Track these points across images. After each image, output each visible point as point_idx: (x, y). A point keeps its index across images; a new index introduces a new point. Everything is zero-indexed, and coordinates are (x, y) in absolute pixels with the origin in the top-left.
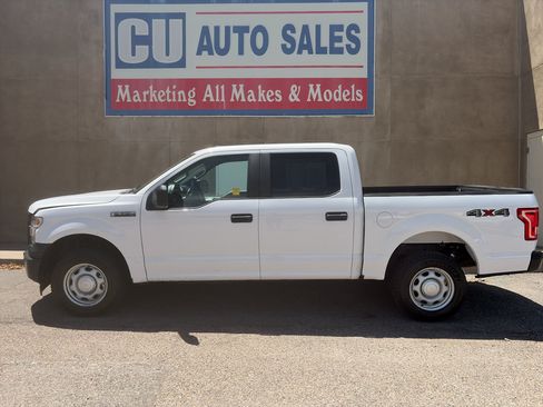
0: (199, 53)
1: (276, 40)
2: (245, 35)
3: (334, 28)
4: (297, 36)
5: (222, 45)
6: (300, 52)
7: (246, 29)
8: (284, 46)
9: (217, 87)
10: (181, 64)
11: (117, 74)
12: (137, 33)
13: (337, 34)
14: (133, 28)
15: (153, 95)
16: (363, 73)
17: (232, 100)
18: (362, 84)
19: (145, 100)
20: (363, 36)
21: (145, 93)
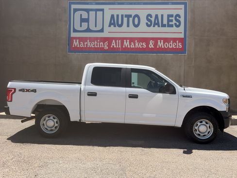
0: (110, 26)
1: (144, 21)
2: (130, 18)
3: (169, 16)
4: (153, 19)
5: (120, 23)
6: (154, 26)
7: (130, 16)
8: (147, 24)
9: (117, 41)
10: (102, 31)
11: (73, 35)
12: (83, 17)
13: (170, 18)
14: (81, 15)
15: (89, 44)
16: (182, 36)
17: (124, 47)
18: (182, 40)
19: (85, 46)
20: (182, 20)
21: (85, 43)
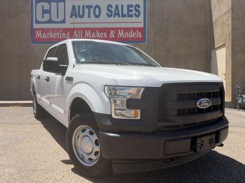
0: (71, 17)
1: (104, 11)
2: (91, 9)
3: (129, 6)
4: (113, 10)
5: (81, 14)
6: (114, 16)
7: (91, 7)
8: (107, 14)
9: (79, 32)
10: (64, 22)
11: (36, 26)
12: (45, 9)
13: (130, 8)
14: (43, 6)
15: (51, 35)
16: (141, 25)
17: (85, 37)
18: (142, 30)
19: (48, 37)
20: (141, 9)
21: (48, 34)
